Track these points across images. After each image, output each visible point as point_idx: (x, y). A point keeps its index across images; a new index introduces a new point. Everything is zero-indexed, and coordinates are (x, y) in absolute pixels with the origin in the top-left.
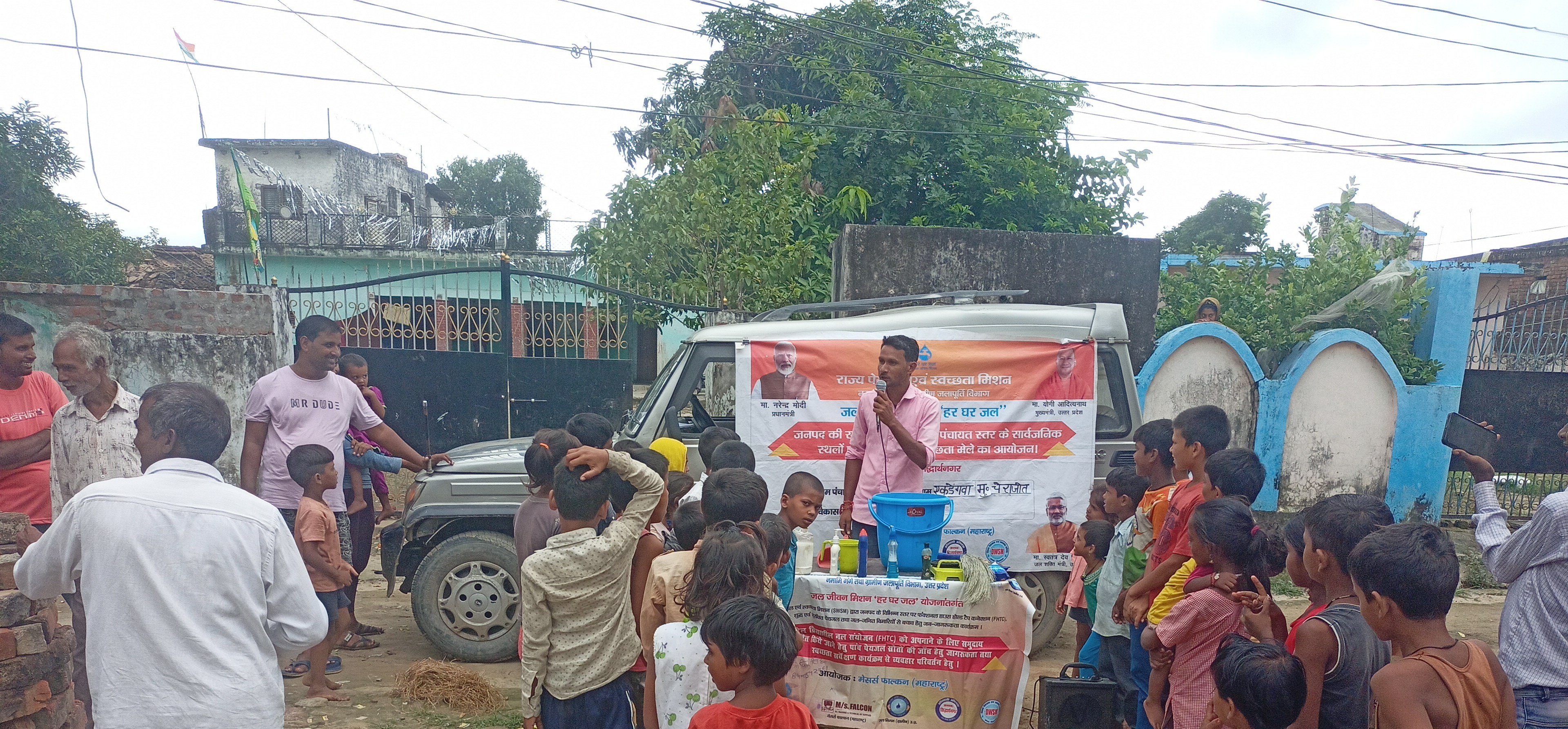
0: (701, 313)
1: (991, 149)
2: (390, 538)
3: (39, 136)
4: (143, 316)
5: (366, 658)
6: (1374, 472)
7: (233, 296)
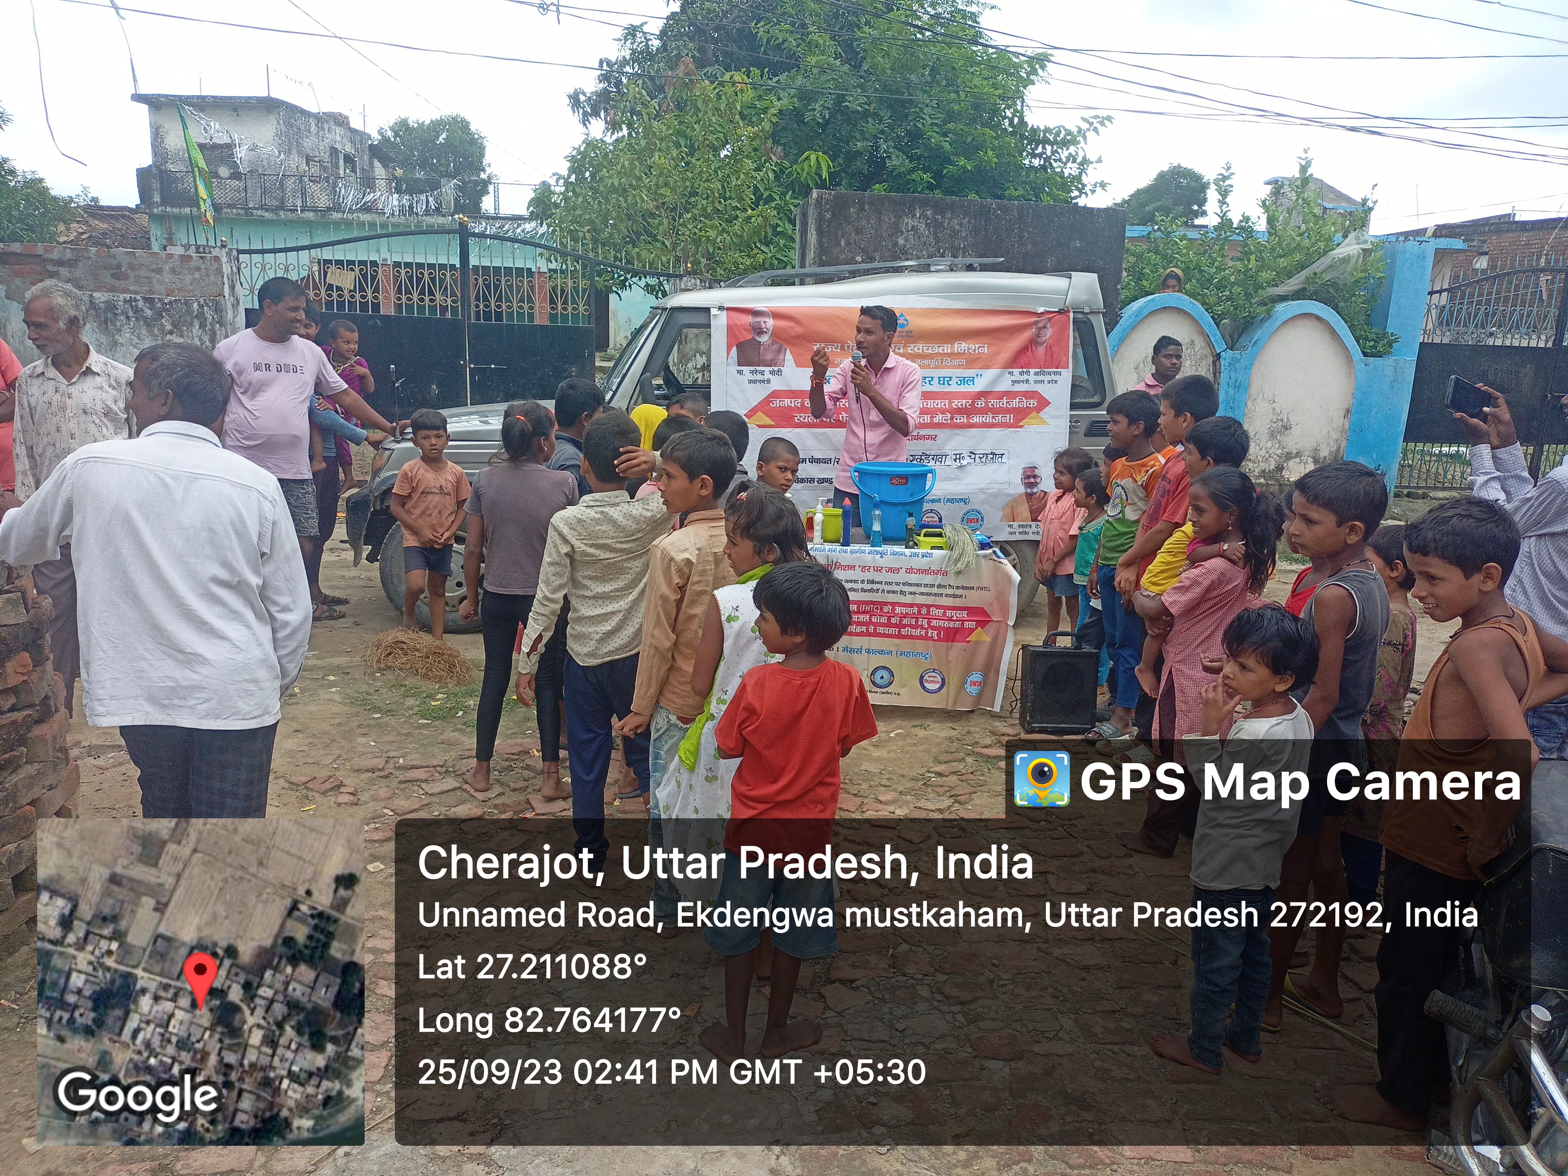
0: (662, 279)
1: (951, 117)
2: (356, 507)
4: (88, 277)
5: (333, 629)
6: (1332, 443)
7: (181, 256)
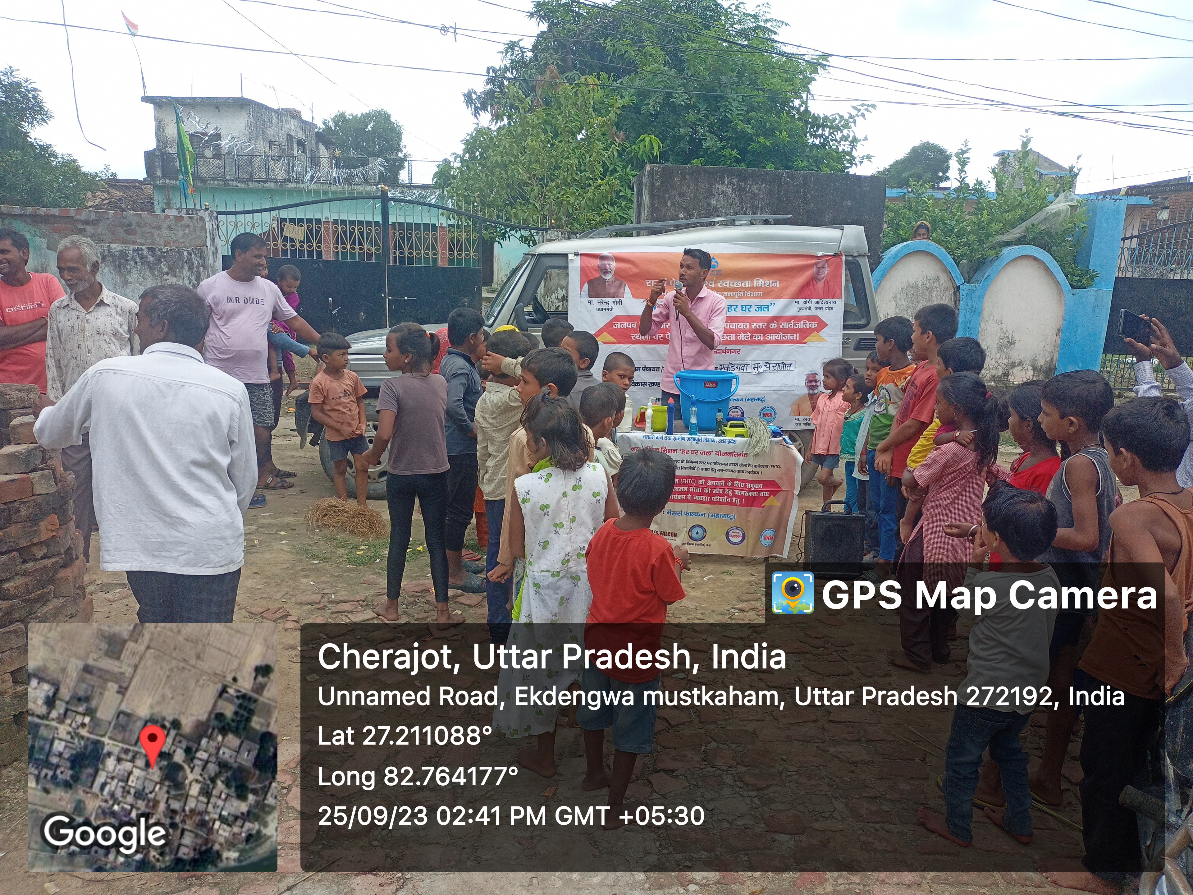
0: (533, 232)
1: (752, 108)
3: (20, 93)
4: (107, 233)
5: (285, 496)
6: (1047, 355)
7: (176, 217)
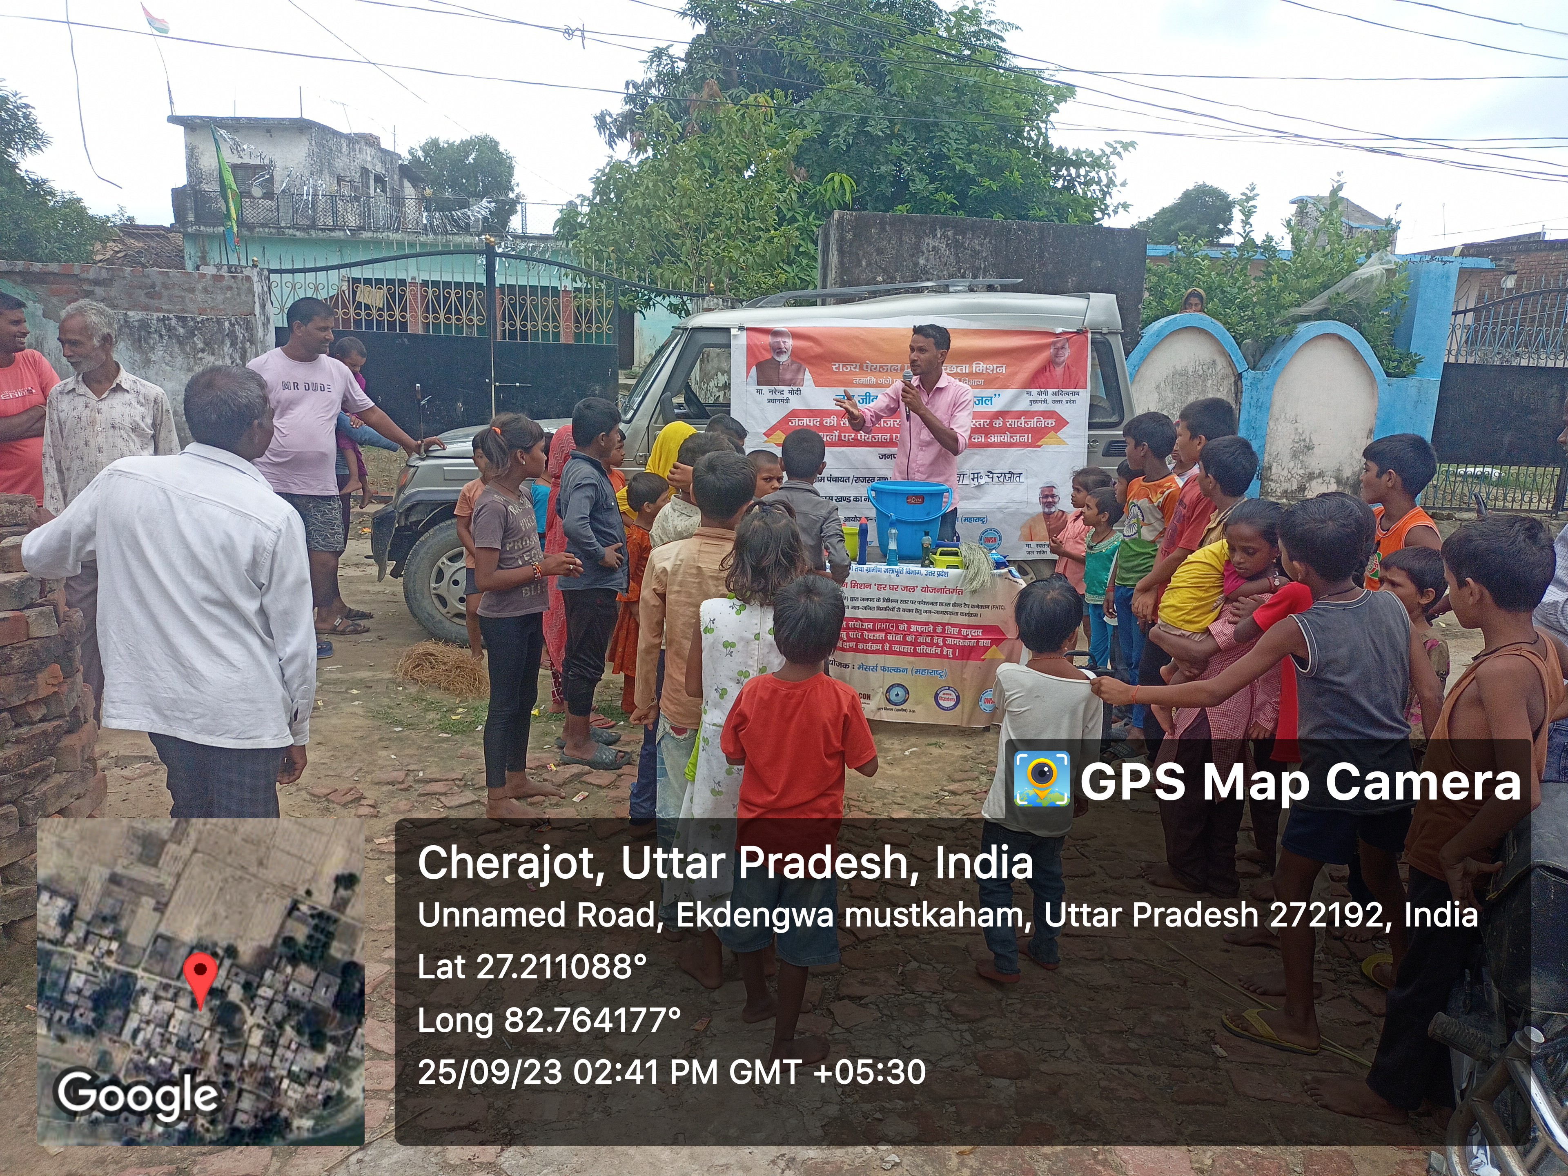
0: (685, 298)
2: (380, 522)
3: (6, 111)
4: (123, 296)
7: (214, 276)
